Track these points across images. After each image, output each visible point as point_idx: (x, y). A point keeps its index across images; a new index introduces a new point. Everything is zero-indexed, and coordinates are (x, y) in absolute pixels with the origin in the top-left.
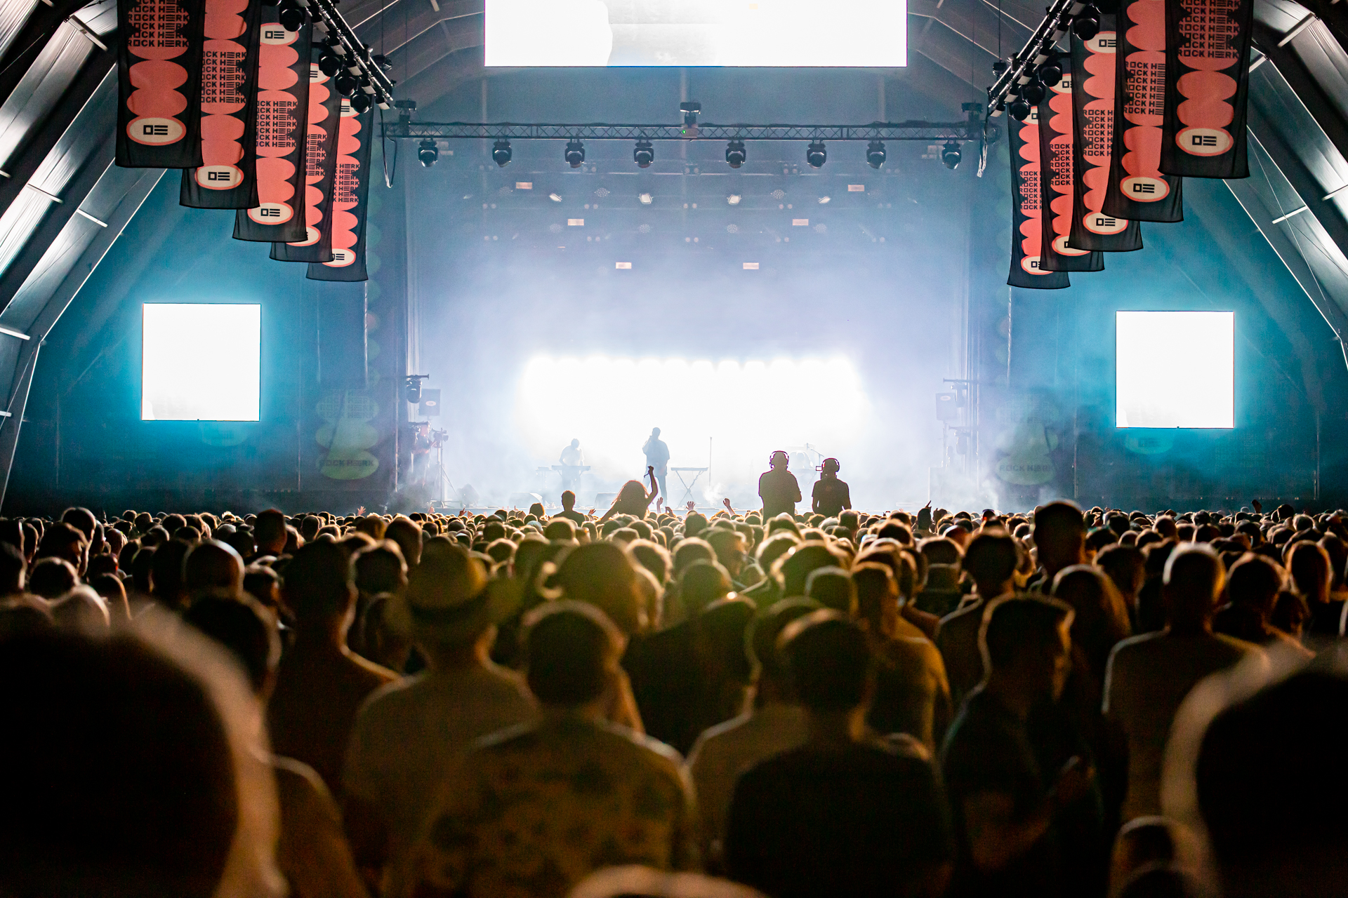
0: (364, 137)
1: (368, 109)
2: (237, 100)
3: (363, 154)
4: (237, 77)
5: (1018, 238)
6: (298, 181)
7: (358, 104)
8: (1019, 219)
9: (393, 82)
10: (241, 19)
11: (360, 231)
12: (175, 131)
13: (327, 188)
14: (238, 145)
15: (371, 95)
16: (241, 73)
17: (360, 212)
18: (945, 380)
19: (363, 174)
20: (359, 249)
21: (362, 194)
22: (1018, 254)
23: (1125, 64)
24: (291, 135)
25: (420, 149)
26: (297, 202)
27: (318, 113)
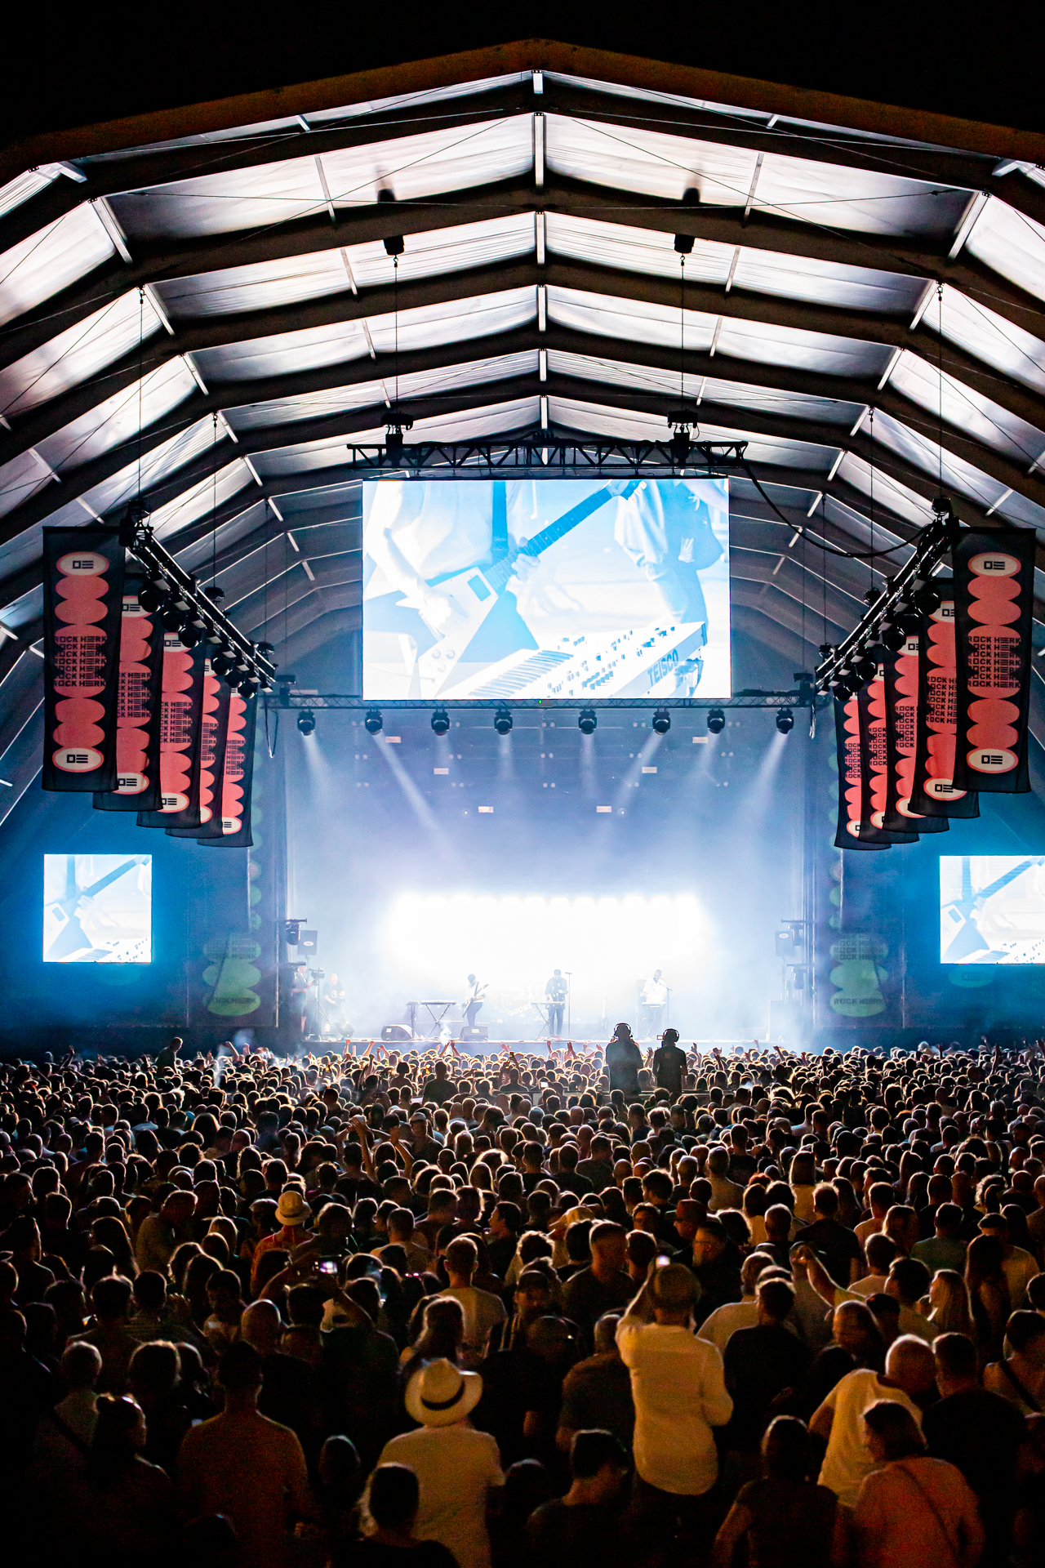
0: (249, 715)
1: (253, 695)
2: (143, 715)
3: (248, 732)
4: (144, 694)
5: (844, 804)
6: (193, 773)
7: (245, 693)
8: (844, 786)
9: (275, 665)
10: (145, 643)
11: (245, 801)
12: (95, 760)
13: (218, 770)
14: (143, 755)
15: (256, 684)
16: (146, 691)
17: (246, 784)
18: (783, 921)
19: (249, 748)
20: (245, 817)
21: (247, 767)
22: (844, 818)
23: (927, 679)
24: (186, 731)
25: (299, 720)
26: (193, 793)
27: (211, 704)
